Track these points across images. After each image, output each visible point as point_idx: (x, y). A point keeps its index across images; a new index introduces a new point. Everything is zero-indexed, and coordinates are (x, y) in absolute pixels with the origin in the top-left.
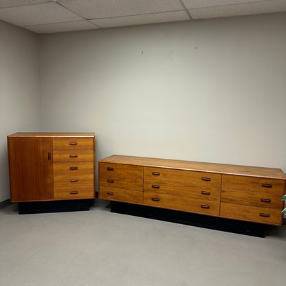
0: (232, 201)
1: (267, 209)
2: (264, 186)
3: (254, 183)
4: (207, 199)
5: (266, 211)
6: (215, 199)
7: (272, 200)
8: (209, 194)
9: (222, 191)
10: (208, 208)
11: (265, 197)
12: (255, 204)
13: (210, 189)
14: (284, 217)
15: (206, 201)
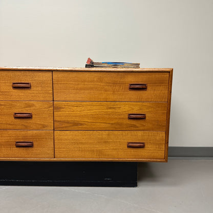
0: (75, 125)
1: (140, 133)
2: (134, 88)
3: (115, 83)
4: (26, 128)
5: (137, 136)
6: (44, 126)
7: (148, 116)
8: (30, 117)
9: (56, 108)
10: (31, 146)
11: (136, 109)
12: (118, 127)
13: (29, 106)
14: (170, 145)
15: (23, 133)
